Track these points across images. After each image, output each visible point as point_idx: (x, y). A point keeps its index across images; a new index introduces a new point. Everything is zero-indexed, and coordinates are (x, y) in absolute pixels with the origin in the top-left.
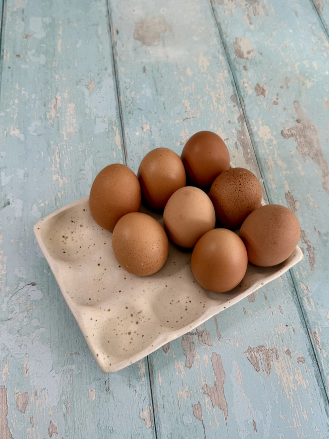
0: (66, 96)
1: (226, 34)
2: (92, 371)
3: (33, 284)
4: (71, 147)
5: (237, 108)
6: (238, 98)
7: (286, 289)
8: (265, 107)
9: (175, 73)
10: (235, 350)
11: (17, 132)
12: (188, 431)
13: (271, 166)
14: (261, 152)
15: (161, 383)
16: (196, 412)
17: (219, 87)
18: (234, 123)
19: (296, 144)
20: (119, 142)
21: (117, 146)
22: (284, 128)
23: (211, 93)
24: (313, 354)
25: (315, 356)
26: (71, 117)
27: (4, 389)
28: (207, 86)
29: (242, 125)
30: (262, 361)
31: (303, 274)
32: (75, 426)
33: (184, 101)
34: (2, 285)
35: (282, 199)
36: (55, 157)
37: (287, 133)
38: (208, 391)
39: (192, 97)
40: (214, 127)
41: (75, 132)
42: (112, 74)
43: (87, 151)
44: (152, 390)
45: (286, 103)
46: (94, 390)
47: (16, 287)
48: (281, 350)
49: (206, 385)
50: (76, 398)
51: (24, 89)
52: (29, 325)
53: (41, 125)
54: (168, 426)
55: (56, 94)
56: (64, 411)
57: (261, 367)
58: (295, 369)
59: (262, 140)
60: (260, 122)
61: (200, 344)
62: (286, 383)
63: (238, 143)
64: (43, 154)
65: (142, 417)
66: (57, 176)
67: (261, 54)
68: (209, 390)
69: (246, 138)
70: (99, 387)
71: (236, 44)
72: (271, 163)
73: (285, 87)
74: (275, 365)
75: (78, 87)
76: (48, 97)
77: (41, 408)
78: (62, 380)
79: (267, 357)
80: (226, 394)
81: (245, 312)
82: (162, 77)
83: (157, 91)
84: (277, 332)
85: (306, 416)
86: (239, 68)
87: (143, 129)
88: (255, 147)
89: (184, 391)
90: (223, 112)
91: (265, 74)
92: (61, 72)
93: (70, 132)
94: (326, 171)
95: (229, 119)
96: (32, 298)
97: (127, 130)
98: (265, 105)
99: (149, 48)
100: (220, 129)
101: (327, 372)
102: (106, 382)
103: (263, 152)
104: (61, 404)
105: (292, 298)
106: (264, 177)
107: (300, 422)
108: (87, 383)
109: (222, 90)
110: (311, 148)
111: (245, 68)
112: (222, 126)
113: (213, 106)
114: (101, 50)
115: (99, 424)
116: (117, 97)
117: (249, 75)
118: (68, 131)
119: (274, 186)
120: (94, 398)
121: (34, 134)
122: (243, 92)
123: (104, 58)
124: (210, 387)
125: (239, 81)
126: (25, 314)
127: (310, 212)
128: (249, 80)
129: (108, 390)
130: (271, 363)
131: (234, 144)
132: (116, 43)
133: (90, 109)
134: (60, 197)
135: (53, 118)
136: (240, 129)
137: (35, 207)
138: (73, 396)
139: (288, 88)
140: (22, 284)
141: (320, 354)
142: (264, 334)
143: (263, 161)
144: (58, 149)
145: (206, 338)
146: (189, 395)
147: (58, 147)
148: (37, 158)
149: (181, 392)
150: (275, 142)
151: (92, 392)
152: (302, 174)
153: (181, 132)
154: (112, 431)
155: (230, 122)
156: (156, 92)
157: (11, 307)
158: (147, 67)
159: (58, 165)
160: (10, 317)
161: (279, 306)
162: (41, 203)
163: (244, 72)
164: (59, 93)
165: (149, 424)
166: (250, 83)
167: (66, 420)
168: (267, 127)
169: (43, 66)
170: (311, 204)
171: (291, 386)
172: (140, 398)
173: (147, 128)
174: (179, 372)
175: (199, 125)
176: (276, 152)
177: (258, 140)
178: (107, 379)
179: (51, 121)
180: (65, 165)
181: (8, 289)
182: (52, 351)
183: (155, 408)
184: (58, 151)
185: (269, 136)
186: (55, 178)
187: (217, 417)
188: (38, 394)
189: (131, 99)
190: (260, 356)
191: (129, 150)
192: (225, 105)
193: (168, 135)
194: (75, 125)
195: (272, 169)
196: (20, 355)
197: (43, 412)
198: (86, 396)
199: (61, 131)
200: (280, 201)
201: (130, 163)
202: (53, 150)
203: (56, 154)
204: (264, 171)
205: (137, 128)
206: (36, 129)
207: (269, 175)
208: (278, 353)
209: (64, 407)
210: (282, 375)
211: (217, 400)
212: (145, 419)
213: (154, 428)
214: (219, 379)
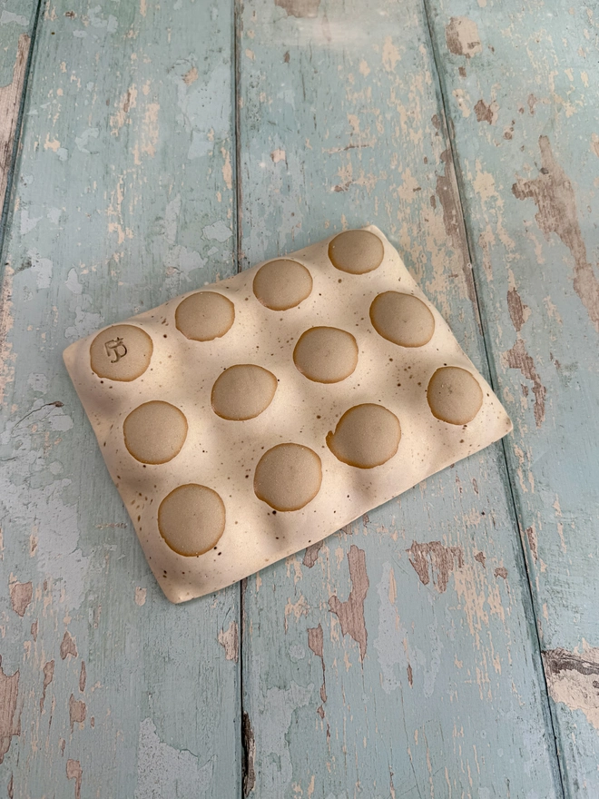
0: (146, 89)
1: (435, 9)
2: (143, 557)
3: (59, 405)
4: (145, 178)
5: (440, 137)
6: (445, 120)
8: (489, 140)
9: (340, 67)
10: (389, 545)
11: (55, 145)
12: (296, 671)
13: (490, 243)
14: (476, 217)
15: (260, 587)
16: (313, 642)
17: (414, 99)
18: (434, 163)
19: (536, 210)
20: (230, 177)
21: (224, 182)
22: (519, 180)
23: (399, 108)
24: (523, 565)
25: (525, 569)
26: (151, 127)
28: (393, 95)
29: (447, 168)
30: (434, 569)
31: (521, 430)
32: (105, 644)
33: (349, 117)
34: (4, 401)
35: (500, 302)
36: (116, 192)
37: (523, 189)
38: (336, 608)
39: (365, 111)
40: (398, 166)
41: (155, 153)
42: (229, 59)
43: (171, 186)
44: (244, 598)
45: (526, 137)
46: (145, 589)
47: (28, 406)
48: (469, 553)
49: (335, 597)
50: (113, 598)
51: (74, 72)
52: (45, 472)
53: (98, 137)
54: (263, 660)
55: (129, 85)
56: (90, 619)
57: (431, 578)
58: (490, 587)
59: (479, 196)
60: (479, 167)
62: (472, 609)
63: (437, 198)
64: (95, 186)
65: (220, 641)
66: (116, 225)
67: (493, 50)
68: (338, 607)
69: (452, 190)
70: (154, 584)
71: (452, 29)
72: (489, 237)
73: (528, 111)
74: (457, 576)
75: (169, 77)
76: (116, 90)
77: (52, 611)
78: (92, 567)
79: (444, 561)
80: (366, 615)
82: (316, 72)
83: (305, 95)
84: (466, 522)
85: (498, 667)
86: (453, 70)
87: (273, 158)
88: (465, 207)
89: (297, 605)
90: (416, 142)
91: (496, 85)
92: (141, 50)
93: (146, 152)
94: (581, 261)
95: (425, 156)
96: (55, 427)
97: (244, 157)
98: (489, 137)
99: (299, 22)
100: (408, 170)
101: (543, 597)
103: (478, 216)
104: (85, 607)
105: (497, 469)
106: (476, 260)
107: (487, 675)
108: (133, 576)
109: (418, 103)
110: (561, 218)
111: (462, 71)
112: (412, 165)
113: (400, 129)
114: (214, 18)
115: (147, 645)
116: (234, 100)
117: (468, 84)
118: (143, 150)
119: (490, 278)
120: (143, 602)
121: (84, 150)
122: (455, 112)
123: (219, 31)
124: (342, 602)
125: (448, 93)
126: (40, 453)
127: (546, 327)
128: (467, 92)
130: (450, 572)
131: (429, 198)
132: (243, 8)
133: (185, 115)
134: (117, 261)
135: (120, 126)
136: (442, 174)
137: (72, 274)
138: (107, 597)
139: (532, 112)
140: (39, 402)
141: (535, 567)
142: (442, 524)
143: (476, 233)
144: (123, 180)
146: (305, 612)
147: (122, 176)
148: (86, 191)
149: (292, 606)
150: (500, 203)
151: (140, 593)
152: (541, 261)
153: (339, 168)
154: (167, 660)
155: (426, 160)
156: (302, 97)
157: (17, 439)
158: (290, 53)
159: (119, 206)
160: (13, 456)
162: (84, 268)
163: (460, 77)
164: (134, 85)
165: (232, 653)
166: (468, 97)
167: (92, 634)
168: (490, 175)
169: (112, 36)
170: (550, 313)
171: (479, 614)
172: (222, 609)
173: (280, 156)
174: (291, 573)
175: (373, 159)
176: (500, 220)
177: (472, 196)
179: (116, 131)
180: (131, 208)
181: (14, 408)
182: (79, 518)
183: (244, 627)
184: (121, 182)
185: (492, 191)
186: (111, 228)
187: (348, 653)
188: (49, 587)
189: (258, 104)
190: (432, 559)
191: (245, 191)
192: (421, 131)
193: (317, 171)
194: (155, 141)
195: (490, 249)
196: (25, 520)
197: (55, 617)
198: (130, 598)
199: (130, 149)
200: (498, 305)
201: (244, 215)
202: (114, 181)
203: (118, 188)
204: (476, 250)
205: (263, 155)
206: (89, 142)
207: (484, 258)
208: (463, 558)
209: (91, 612)
210: (466, 594)
211: (351, 624)
212: (226, 646)
213: (240, 661)
214: (357, 590)
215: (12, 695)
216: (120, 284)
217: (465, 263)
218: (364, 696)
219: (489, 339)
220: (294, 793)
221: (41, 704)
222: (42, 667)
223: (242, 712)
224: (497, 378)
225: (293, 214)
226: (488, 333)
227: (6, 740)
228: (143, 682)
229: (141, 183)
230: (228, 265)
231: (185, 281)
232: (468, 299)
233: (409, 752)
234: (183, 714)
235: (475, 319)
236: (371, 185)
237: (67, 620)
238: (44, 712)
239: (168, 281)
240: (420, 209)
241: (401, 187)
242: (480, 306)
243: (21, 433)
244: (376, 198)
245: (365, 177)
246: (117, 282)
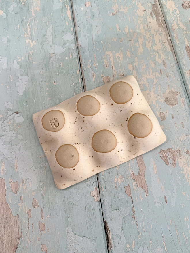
3: (17, 113)
4: (37, 20)
7: (187, 111)
10: (151, 152)
11: (1, 12)
12: (122, 203)
13: (176, 28)
14: (169, 19)
15: (104, 173)
16: (127, 191)
20: (70, 15)
21: (68, 18)
22: (184, 2)
27: (2, 179)
29: (155, 1)
30: (170, 158)
32: (49, 201)
35: (183, 51)
36: (27, 27)
37: (186, 5)
38: (134, 178)
40: (135, 3)
41: (40, 10)
43: (48, 22)
44: (98, 178)
47: (6, 115)
48: (183, 151)
49: (133, 174)
50: (49, 184)
52: (16, 139)
53: (17, 7)
54: (109, 200)
56: (42, 192)
57: (169, 162)
59: (169, 10)
62: (186, 172)
63: (153, 13)
64: (19, 26)
65: (92, 195)
66: (29, 40)
68: (135, 177)
69: (158, 9)
72: (175, 26)
74: (179, 160)
77: (27, 191)
78: (39, 173)
79: (174, 155)
80: (146, 179)
84: (181, 139)
87: (86, 5)
88: (164, 15)
93: (36, 10)
96: (17, 121)
97: (75, 7)
100: (140, 3)
103: (170, 18)
104: (39, 188)
106: (171, 36)
112: (141, 1)
118: (35, 10)
119: (178, 42)
121: (12, 13)
124: (136, 175)
126: (13, 132)
130: (176, 159)
131: (150, 13)
134: (31, 54)
135: (25, 1)
136: (153, 3)
137: (15, 62)
138: (47, 183)
140: (10, 113)
142: (171, 141)
143: (170, 25)
144: (29, 22)
146: (122, 180)
147: (28, 21)
148: (15, 29)
149: (117, 179)
150: (178, 12)
153: (113, 6)
154: (73, 204)
157: (4, 128)
159: (29, 33)
160: (3, 134)
161: (182, 122)
162: (19, 59)
165: (97, 199)
167: (43, 198)
168: (172, 1)
171: (189, 174)
172: (91, 183)
173: (89, 4)
176: (179, 19)
177: (166, 11)
179: (24, 3)
180: (34, 33)
182: (32, 155)
183: (100, 189)
184: (29, 23)
185: (174, 8)
186: (27, 41)
187: (141, 194)
188: (25, 182)
191: (77, 20)
193: (104, 8)
194: (39, 5)
195: (176, 30)
196: (11, 158)
197: (28, 193)
199: (30, 10)
200: (182, 52)
201: (78, 29)
202: (26, 23)
203: (28, 26)
204: (171, 31)
205: (82, 5)
206: (14, 9)
207: (174, 35)
208: (181, 153)
209: (42, 190)
210: (183, 167)
211: (141, 183)
212: (94, 196)
213: (100, 201)
214: (141, 170)
215: (17, 223)
216: (34, 63)
217: (167, 37)
218: (149, 210)
219: (181, 66)
220: (127, 248)
221: (28, 225)
222: (27, 212)
223: (104, 220)
224: (186, 81)
225: (97, 26)
226: (180, 64)
227: (18, 240)
228: (65, 213)
229: (36, 22)
230: (74, 50)
231: (58, 58)
232: (171, 52)
233: (169, 228)
234: (82, 223)
235: (174, 59)
236: (126, 11)
237: (33, 193)
238: (30, 228)
239: (51, 59)
240: (146, 18)
241: (138, 10)
242: (175, 54)
243: (5, 125)
244: (129, 16)
245: (123, 8)
246: (32, 62)
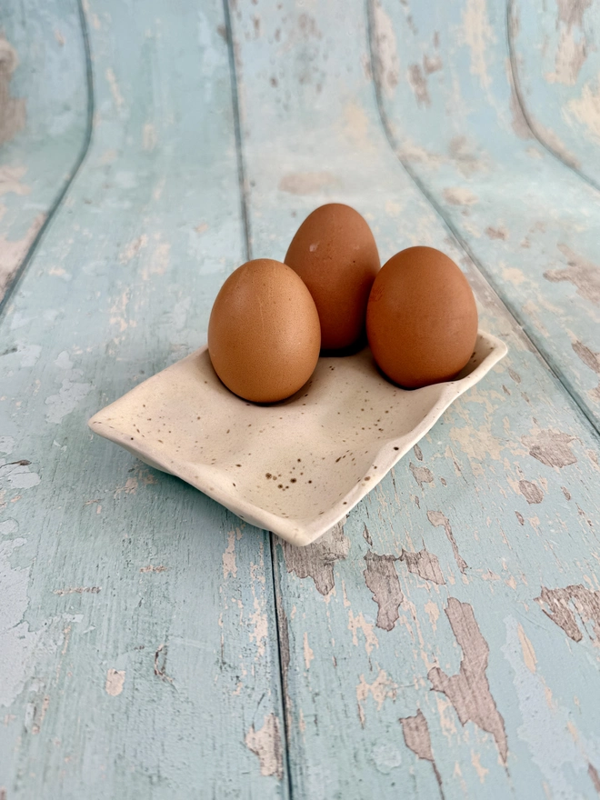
0: (157, 236)
2: (124, 629)
3: (24, 463)
4: (154, 288)
5: (456, 251)
6: (457, 241)
10: (507, 595)
11: (61, 272)
12: (390, 788)
13: (535, 312)
15: (311, 662)
16: (413, 738)
17: (422, 231)
19: (575, 288)
22: (548, 271)
26: (161, 258)
28: (401, 230)
29: (469, 267)
30: (585, 619)
32: (48, 760)
35: (566, 352)
36: (121, 298)
37: (555, 276)
38: (440, 684)
41: (165, 273)
43: (181, 292)
44: (285, 678)
46: (122, 673)
49: (438, 669)
50: (69, 686)
53: (106, 265)
54: (328, 772)
55: (141, 235)
56: (28, 720)
57: (583, 631)
59: (510, 282)
60: (502, 265)
61: (413, 578)
64: (99, 295)
65: (250, 745)
66: (119, 319)
67: (490, 202)
68: (446, 683)
70: (138, 665)
71: (447, 193)
72: (532, 308)
75: (180, 229)
76: (127, 238)
78: (41, 645)
79: (597, 608)
80: (495, 692)
81: (522, 522)
86: (455, 213)
88: (498, 290)
89: (376, 684)
93: (155, 273)
96: (15, 484)
102: (157, 655)
103: (514, 295)
104: (22, 701)
106: (524, 323)
108: (105, 655)
109: (427, 233)
111: (465, 213)
116: (244, 240)
117: (473, 220)
118: (152, 272)
119: (546, 335)
120: (119, 690)
121: (90, 274)
122: (466, 236)
124: (450, 676)
128: (474, 224)
129: (160, 673)
132: (250, 193)
133: (196, 250)
135: (129, 258)
138: (61, 685)
139: (543, 232)
142: (578, 563)
143: (516, 305)
145: (428, 568)
146: (390, 694)
147: (128, 288)
148: (88, 299)
149: (368, 686)
150: (534, 285)
151: (115, 677)
152: (598, 321)
154: (156, 779)
159: (124, 306)
162: (79, 350)
163: (464, 217)
164: (145, 235)
165: (271, 764)
166: (476, 227)
167: (26, 744)
168: (517, 270)
169: (127, 211)
172: (250, 696)
174: (359, 639)
176: (540, 296)
178: (160, 647)
179: (125, 261)
182: (31, 584)
183: (289, 722)
184: (128, 291)
185: (523, 279)
187: (476, 751)
189: (269, 242)
190: (578, 608)
194: (165, 266)
195: (537, 314)
198: (98, 685)
199: (139, 271)
200: (564, 354)
202: (120, 290)
206: (96, 269)
207: (533, 322)
209: (30, 710)
211: (473, 707)
212: (261, 752)
213: (286, 777)
214: (471, 657)
216: (118, 359)
217: (513, 327)
219: (566, 380)
226: (563, 376)
229: (149, 291)
232: (529, 351)
235: (543, 366)
242: (544, 355)
246: (115, 358)
